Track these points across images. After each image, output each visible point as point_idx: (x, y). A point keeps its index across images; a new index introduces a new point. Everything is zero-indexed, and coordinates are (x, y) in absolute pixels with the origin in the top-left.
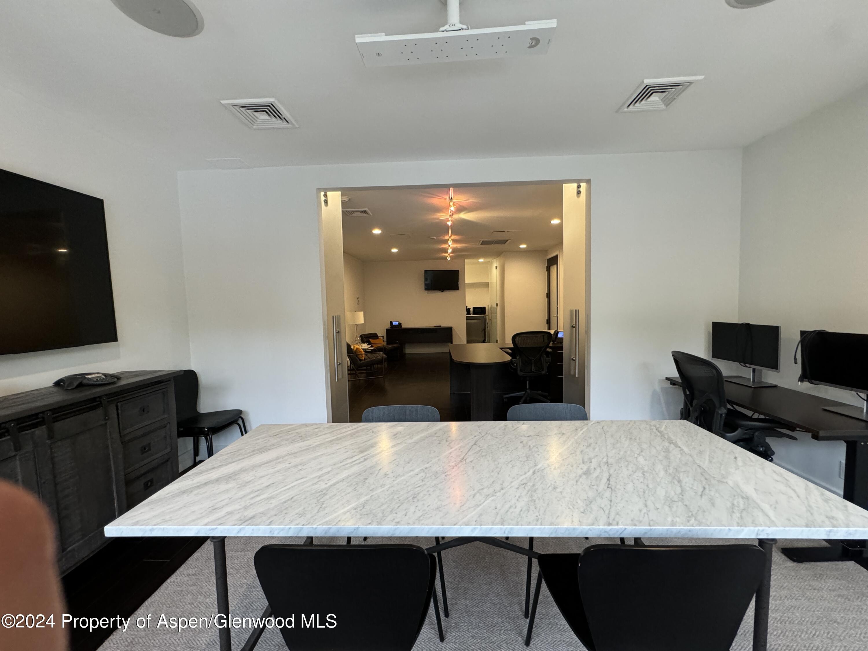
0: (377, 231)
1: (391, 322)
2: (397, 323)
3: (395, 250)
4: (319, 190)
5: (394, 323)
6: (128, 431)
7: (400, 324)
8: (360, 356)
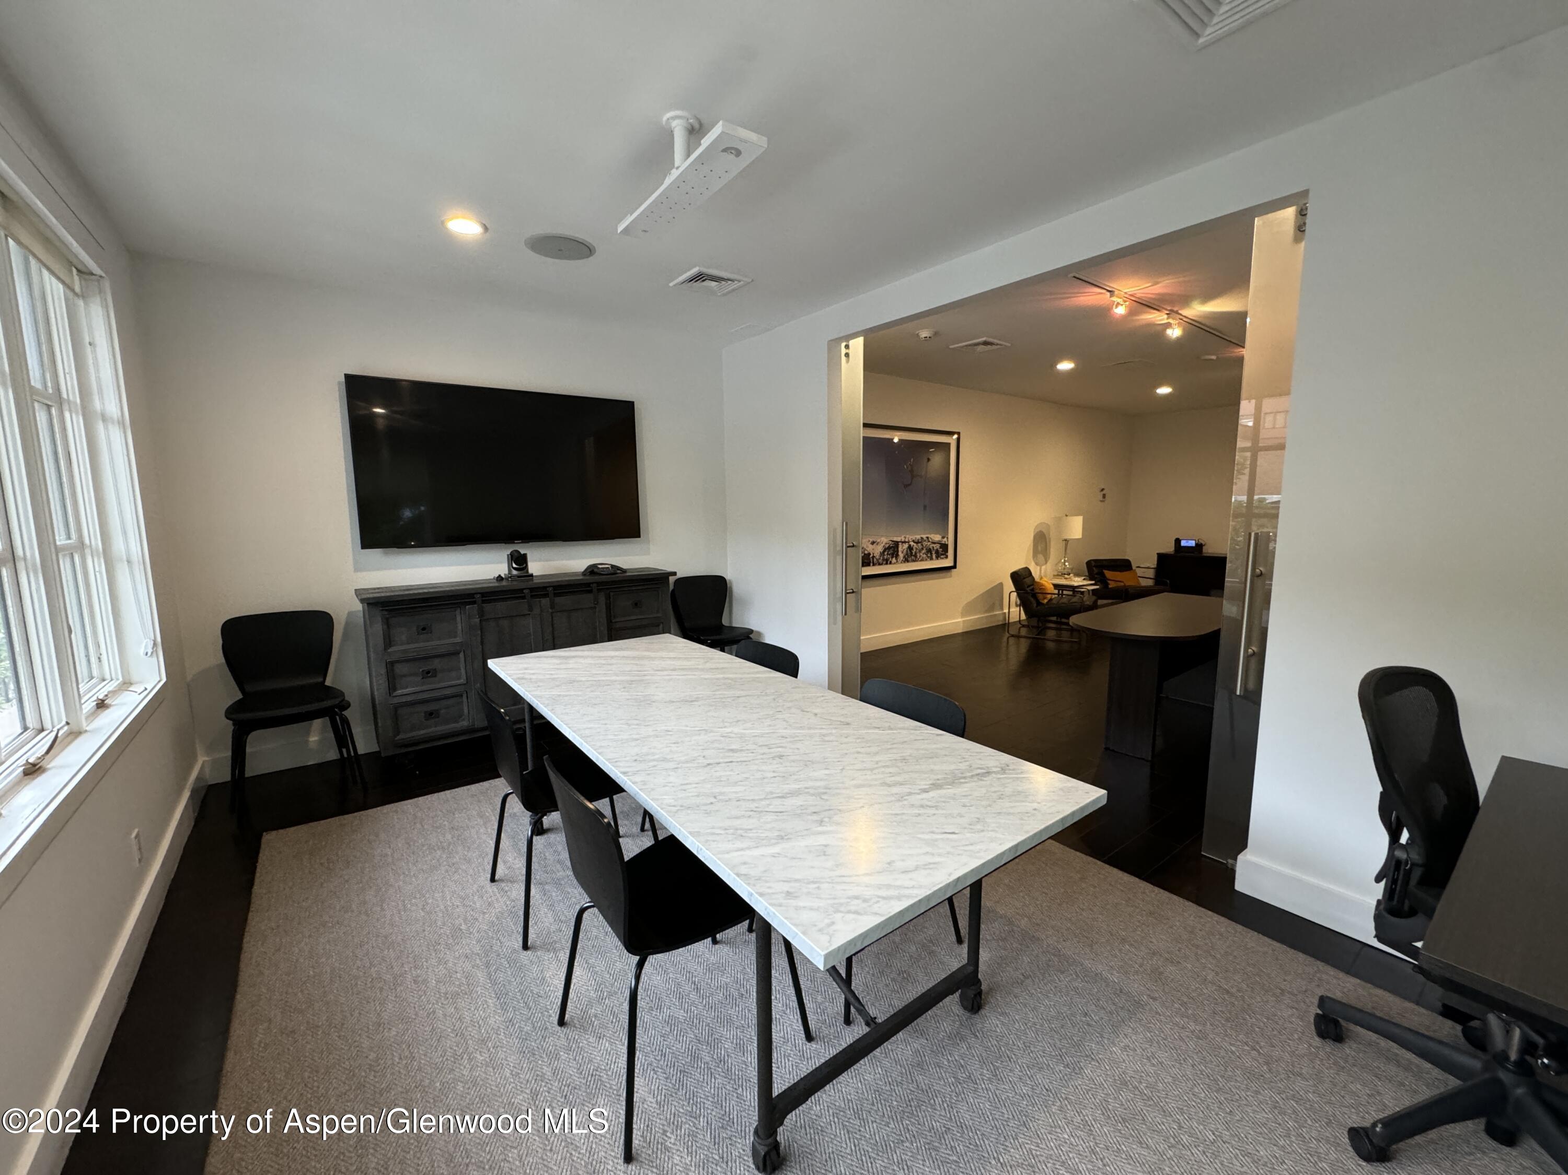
0: (1065, 366)
1: (1178, 541)
2: (1192, 543)
3: (1164, 390)
4: (839, 340)
5: (1183, 543)
6: (617, 620)
7: (1199, 546)
8: (1040, 596)
